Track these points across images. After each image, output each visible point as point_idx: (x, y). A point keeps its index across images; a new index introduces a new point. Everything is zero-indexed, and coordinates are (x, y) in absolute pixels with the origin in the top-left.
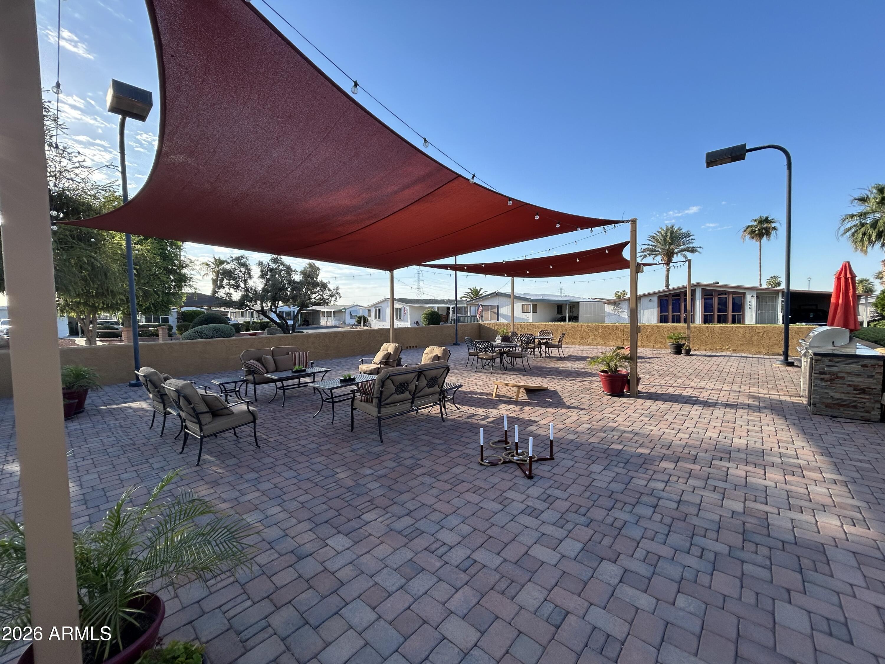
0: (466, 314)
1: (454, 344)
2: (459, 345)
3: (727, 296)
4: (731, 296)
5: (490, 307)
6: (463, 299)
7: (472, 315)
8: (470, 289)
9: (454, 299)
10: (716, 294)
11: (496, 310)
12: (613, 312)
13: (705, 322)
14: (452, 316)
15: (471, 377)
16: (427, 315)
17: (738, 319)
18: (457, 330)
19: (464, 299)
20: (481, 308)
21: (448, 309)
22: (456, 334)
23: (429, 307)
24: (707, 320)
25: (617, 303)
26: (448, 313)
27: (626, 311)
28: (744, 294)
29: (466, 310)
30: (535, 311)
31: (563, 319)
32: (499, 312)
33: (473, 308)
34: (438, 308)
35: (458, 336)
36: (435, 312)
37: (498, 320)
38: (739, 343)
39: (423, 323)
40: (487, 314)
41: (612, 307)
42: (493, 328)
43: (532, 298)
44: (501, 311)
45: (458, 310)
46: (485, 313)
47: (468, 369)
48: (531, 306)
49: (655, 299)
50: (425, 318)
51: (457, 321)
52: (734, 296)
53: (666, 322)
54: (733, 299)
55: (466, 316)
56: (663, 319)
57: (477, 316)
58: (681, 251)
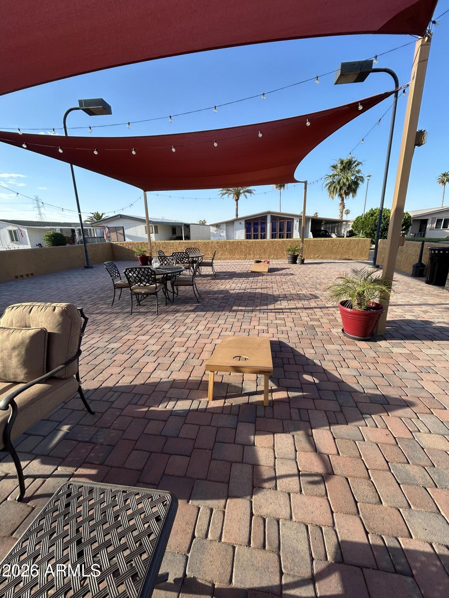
0: (93, 236)
1: (86, 267)
2: (92, 268)
3: (284, 221)
4: (286, 221)
5: (116, 229)
6: (86, 222)
7: (98, 236)
8: (93, 214)
9: (79, 222)
10: (279, 219)
11: (121, 231)
12: (216, 233)
13: (272, 238)
14: (78, 238)
15: (128, 328)
16: (49, 236)
17: (289, 236)
18: (86, 251)
19: (88, 223)
20: (107, 229)
21: (73, 231)
22: (87, 256)
23: (51, 229)
24: (273, 236)
25: (218, 225)
26: (74, 235)
27: (225, 232)
28: (293, 219)
29: (92, 231)
30: (156, 232)
31: (180, 238)
32: (125, 233)
33: (98, 231)
34: (61, 230)
35: (89, 258)
36: (58, 234)
37: (125, 240)
38: (325, 252)
39: (46, 244)
40: (113, 235)
41: (215, 228)
42: (127, 247)
43: (154, 220)
44: (127, 232)
45: (83, 232)
46: (112, 234)
47: (117, 310)
48: (153, 227)
49: (243, 222)
50: (48, 240)
51: (85, 241)
52: (288, 221)
53: (250, 238)
54: (288, 222)
55: (92, 238)
56: (248, 237)
57: (104, 237)
58: (244, 192)
